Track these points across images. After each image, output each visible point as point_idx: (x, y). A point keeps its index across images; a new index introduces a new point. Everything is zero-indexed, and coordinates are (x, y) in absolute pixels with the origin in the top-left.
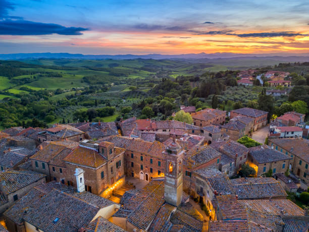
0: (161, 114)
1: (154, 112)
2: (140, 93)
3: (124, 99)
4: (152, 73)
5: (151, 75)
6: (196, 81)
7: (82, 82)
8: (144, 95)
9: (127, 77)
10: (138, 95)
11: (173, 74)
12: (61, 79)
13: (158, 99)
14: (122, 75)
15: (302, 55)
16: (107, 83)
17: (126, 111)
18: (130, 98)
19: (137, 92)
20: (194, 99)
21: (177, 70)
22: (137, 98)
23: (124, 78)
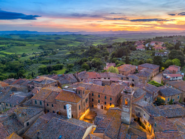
0: (93, 68)
1: (89, 67)
2: (77, 55)
3: (67, 59)
4: (81, 43)
5: (81, 44)
6: (110, 48)
7: (39, 49)
8: (79, 56)
9: (67, 45)
10: (76, 57)
11: (94, 43)
12: (25, 47)
13: (90, 59)
14: (63, 44)
15: (167, 32)
16: (54, 49)
17: (71, 67)
18: (71, 58)
19: (75, 55)
20: (114, 59)
21: (97, 41)
22: (75, 58)
23: (65, 46)
